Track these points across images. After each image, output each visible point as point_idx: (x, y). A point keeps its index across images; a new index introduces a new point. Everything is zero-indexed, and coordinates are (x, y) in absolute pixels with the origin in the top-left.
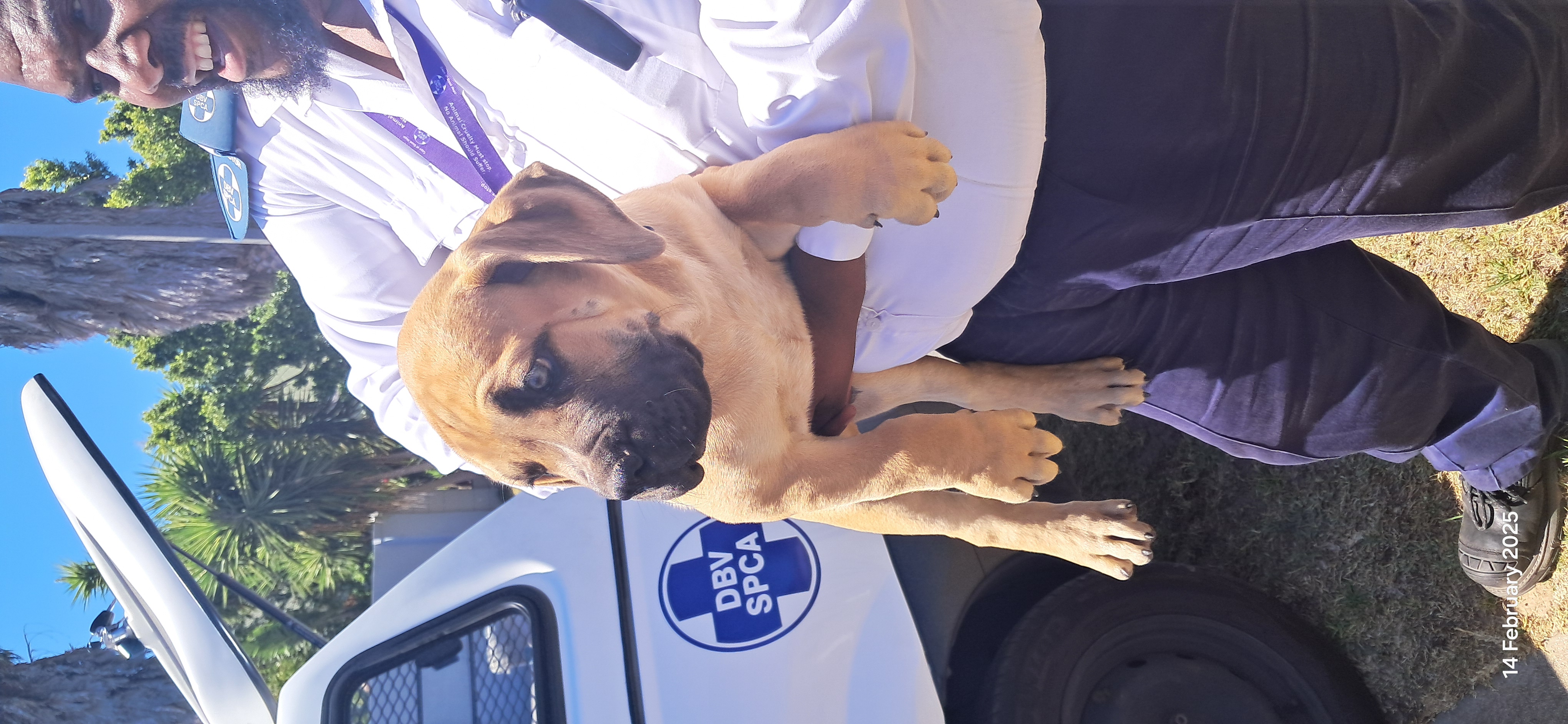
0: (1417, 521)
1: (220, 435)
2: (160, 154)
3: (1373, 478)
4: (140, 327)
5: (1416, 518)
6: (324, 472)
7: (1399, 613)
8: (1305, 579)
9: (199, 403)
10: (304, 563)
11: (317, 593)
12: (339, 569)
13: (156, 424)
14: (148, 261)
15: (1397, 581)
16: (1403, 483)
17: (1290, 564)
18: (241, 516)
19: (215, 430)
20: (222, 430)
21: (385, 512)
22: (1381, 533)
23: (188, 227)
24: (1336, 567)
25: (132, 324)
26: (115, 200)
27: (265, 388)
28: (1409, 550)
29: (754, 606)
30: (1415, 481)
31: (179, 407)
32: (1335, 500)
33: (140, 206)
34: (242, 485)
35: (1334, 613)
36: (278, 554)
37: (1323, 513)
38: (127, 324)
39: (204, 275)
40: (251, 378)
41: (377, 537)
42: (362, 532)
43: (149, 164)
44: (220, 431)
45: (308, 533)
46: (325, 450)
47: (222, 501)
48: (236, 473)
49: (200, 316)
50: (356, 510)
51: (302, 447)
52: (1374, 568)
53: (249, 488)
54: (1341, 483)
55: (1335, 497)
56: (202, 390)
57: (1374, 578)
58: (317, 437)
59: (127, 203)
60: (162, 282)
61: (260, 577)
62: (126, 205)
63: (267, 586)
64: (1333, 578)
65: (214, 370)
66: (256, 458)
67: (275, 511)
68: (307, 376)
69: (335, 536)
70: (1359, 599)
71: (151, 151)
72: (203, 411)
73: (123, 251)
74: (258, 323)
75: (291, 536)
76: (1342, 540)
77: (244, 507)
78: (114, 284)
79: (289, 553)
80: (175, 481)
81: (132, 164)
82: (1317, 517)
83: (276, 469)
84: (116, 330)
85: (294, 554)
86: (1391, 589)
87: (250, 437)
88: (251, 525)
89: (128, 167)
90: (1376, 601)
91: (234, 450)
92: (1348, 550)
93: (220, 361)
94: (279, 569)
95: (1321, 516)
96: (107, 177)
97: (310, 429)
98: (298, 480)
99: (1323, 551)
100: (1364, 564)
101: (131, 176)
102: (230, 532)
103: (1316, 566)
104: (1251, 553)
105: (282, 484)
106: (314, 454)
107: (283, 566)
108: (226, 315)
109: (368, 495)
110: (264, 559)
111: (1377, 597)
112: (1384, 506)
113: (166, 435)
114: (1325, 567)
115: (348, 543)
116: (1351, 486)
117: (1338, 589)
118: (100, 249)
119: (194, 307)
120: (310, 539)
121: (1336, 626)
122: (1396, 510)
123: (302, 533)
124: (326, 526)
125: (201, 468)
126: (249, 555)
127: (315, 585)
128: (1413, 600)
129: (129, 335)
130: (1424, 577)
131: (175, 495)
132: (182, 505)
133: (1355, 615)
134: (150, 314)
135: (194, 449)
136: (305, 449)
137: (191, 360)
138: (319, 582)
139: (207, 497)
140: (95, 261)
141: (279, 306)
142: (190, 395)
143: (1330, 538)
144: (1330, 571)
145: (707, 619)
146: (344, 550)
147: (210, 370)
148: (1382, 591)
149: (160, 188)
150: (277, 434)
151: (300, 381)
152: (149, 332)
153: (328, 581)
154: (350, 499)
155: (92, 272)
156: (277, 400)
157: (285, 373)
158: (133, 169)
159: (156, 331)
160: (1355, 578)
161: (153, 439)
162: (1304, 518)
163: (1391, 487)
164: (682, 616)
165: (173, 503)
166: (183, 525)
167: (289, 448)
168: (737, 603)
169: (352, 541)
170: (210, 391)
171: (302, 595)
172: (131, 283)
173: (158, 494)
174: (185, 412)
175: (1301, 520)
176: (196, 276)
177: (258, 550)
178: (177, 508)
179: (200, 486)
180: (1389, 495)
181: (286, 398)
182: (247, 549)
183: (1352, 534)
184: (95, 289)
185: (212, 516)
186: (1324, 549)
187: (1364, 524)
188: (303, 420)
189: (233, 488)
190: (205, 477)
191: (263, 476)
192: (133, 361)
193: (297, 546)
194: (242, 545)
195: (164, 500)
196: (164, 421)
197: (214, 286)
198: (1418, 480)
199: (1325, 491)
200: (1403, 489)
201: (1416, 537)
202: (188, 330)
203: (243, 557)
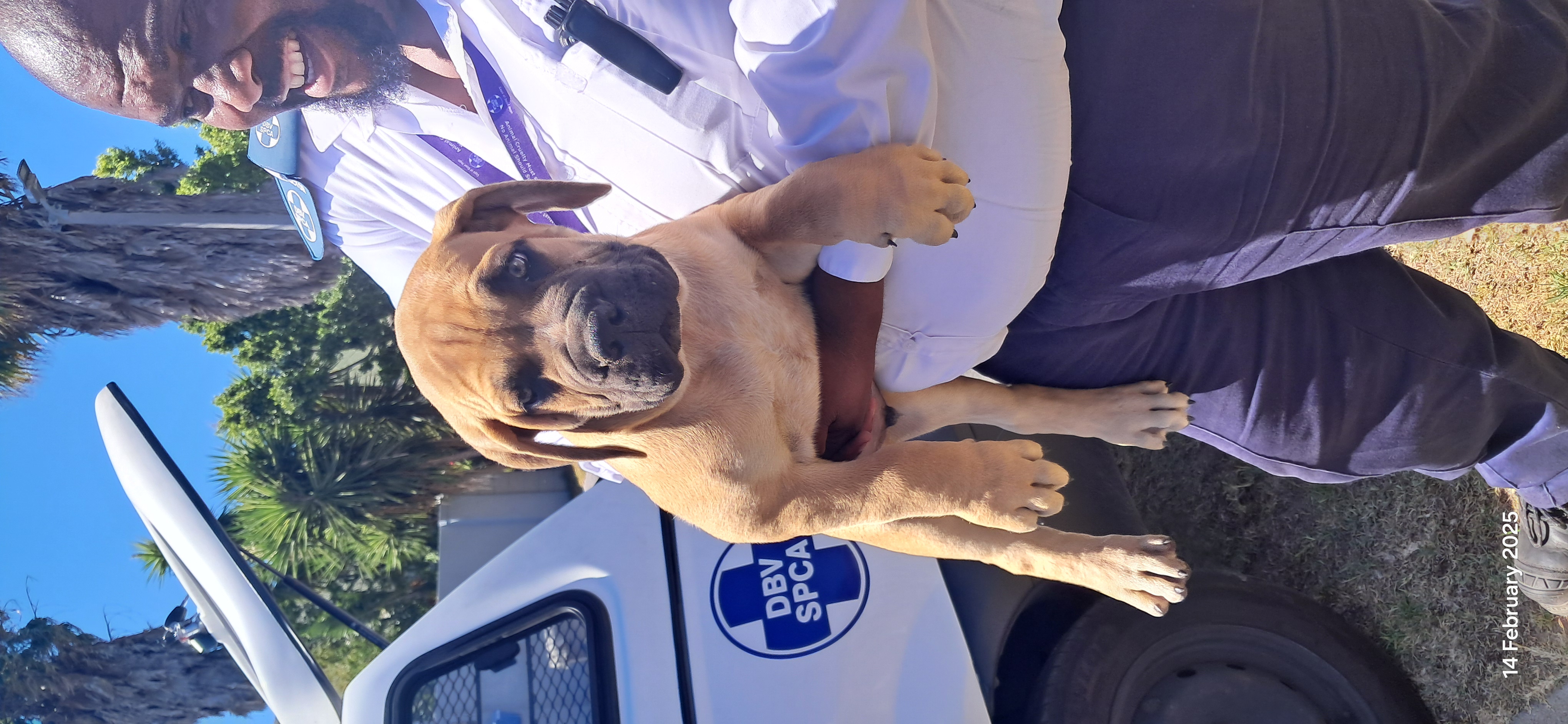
0: (1473, 534)
1: (288, 419)
2: (227, 142)
3: (1429, 489)
4: (210, 314)
5: (1473, 531)
6: (390, 455)
7: (1454, 625)
8: (1360, 587)
9: (268, 385)
10: (371, 544)
11: (384, 573)
12: (405, 550)
13: (227, 409)
14: (216, 248)
15: (1452, 593)
16: (1460, 495)
17: (1345, 572)
18: (309, 499)
19: (283, 414)
20: (290, 413)
21: (451, 494)
22: (1436, 545)
23: (256, 213)
24: (1391, 577)
25: (202, 311)
26: (185, 188)
27: (331, 372)
28: (1465, 564)
29: (803, 613)
30: (1472, 493)
31: (248, 391)
32: (1391, 509)
33: (209, 194)
34: (310, 468)
35: (1388, 624)
36: (346, 535)
37: (1377, 522)
38: (197, 310)
39: (271, 262)
40: (317, 362)
41: (442, 519)
42: (428, 514)
43: (216, 151)
44: (287, 414)
45: (375, 515)
46: (390, 434)
47: (290, 484)
48: (304, 457)
49: (268, 302)
50: (422, 493)
51: (369, 430)
52: (1429, 580)
53: (317, 471)
54: (1397, 493)
55: (1390, 507)
56: (271, 374)
57: (1429, 590)
58: (383, 420)
59: (195, 190)
60: (231, 268)
61: (328, 558)
62: (195, 192)
63: (335, 568)
64: (1387, 588)
65: (281, 354)
66: (323, 441)
67: (342, 494)
68: (373, 360)
69: (401, 518)
70: (1414, 611)
71: (219, 139)
72: (271, 393)
73: (192, 239)
74: (322, 307)
75: (357, 516)
76: (1398, 550)
77: (312, 490)
78: (184, 272)
79: (356, 535)
80: (245, 463)
81: (200, 151)
82: (1372, 526)
83: (343, 452)
84: (187, 316)
85: (361, 536)
86: (1446, 601)
87: (317, 420)
88: (319, 507)
89: (196, 155)
90: (1431, 614)
91: (302, 434)
92: (1403, 561)
93: (287, 346)
94: (347, 550)
95: (1376, 525)
96: (176, 165)
97: (377, 412)
98: (365, 463)
99: (1378, 561)
100: (1419, 575)
101: (200, 164)
102: (298, 515)
103: (1371, 575)
104: (1306, 560)
105: (349, 467)
106: (380, 437)
107: (351, 547)
108: (293, 301)
109: (432, 478)
110: (332, 541)
111: (1433, 609)
112: (1439, 518)
113: (236, 418)
114: (1380, 577)
115: (415, 524)
116: (1407, 495)
117: (1393, 599)
118: (169, 237)
119: (262, 293)
120: (377, 521)
121: (1390, 636)
122: (1453, 522)
123: (369, 515)
124: (392, 508)
125: (270, 451)
126: (317, 537)
127: (381, 566)
128: (1468, 614)
129: (201, 321)
130: (1480, 591)
131: (244, 478)
132: (252, 487)
133: (1409, 626)
134: (219, 300)
135: (263, 432)
136: (372, 432)
137: (259, 345)
138: (386, 562)
139: (276, 480)
140: (167, 248)
141: (344, 289)
142: (258, 379)
143: (1385, 548)
144: (1384, 581)
145: (758, 625)
146: (410, 531)
147: (277, 355)
148: (1438, 603)
149: (228, 175)
150: (344, 418)
151: (366, 365)
152: (219, 318)
153: (395, 562)
154: (415, 482)
155: (164, 260)
156: (343, 384)
157: (350, 357)
158: (202, 157)
159: (225, 318)
160: (1410, 589)
161: (224, 423)
162: (1359, 526)
163: (1447, 499)
164: (733, 623)
165: (244, 486)
166: (253, 507)
167: (356, 431)
168: (786, 611)
169: (418, 522)
170: (277, 374)
171: (370, 576)
172: (200, 270)
173: (229, 476)
174: (254, 396)
175: (1355, 529)
176: (264, 262)
177: (326, 531)
178: (247, 491)
179: (269, 468)
180: (1445, 506)
181: (352, 382)
182: (316, 531)
183: (1407, 544)
184: (166, 276)
185: (281, 498)
186: (1379, 559)
187: (1419, 536)
188: (369, 403)
189: (301, 471)
190: (274, 460)
191: (330, 459)
192: (202, 344)
193: (364, 528)
194: (310, 526)
195: (235, 482)
196: (234, 405)
197: (281, 273)
198: (1475, 492)
199: (1380, 501)
200: (1460, 501)
201: (1472, 550)
202: (256, 315)
203: (312, 539)
